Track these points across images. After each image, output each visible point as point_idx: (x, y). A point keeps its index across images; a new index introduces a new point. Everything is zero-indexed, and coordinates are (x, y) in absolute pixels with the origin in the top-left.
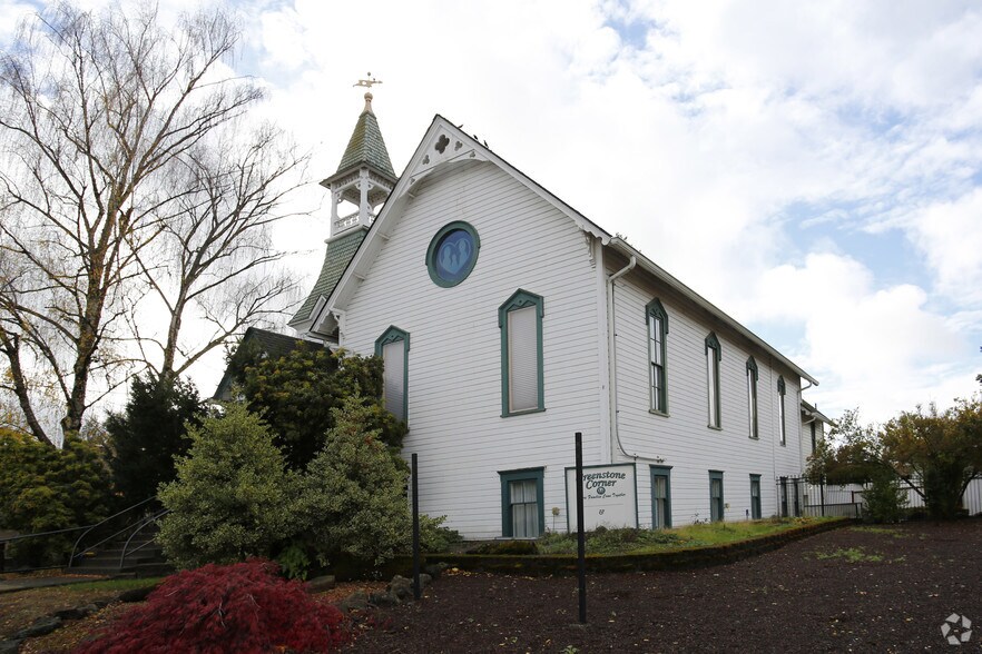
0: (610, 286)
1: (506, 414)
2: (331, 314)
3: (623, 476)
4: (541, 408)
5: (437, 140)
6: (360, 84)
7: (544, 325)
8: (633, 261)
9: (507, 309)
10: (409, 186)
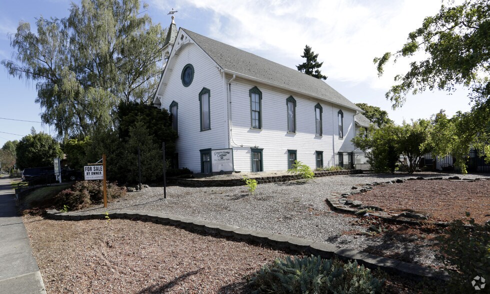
0: (229, 85)
1: (202, 130)
2: (157, 98)
3: (229, 153)
4: (210, 129)
5: (181, 36)
6: (170, 13)
7: (210, 100)
8: (234, 76)
9: (201, 94)
10: (175, 53)
